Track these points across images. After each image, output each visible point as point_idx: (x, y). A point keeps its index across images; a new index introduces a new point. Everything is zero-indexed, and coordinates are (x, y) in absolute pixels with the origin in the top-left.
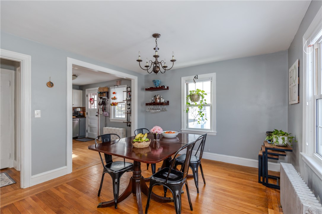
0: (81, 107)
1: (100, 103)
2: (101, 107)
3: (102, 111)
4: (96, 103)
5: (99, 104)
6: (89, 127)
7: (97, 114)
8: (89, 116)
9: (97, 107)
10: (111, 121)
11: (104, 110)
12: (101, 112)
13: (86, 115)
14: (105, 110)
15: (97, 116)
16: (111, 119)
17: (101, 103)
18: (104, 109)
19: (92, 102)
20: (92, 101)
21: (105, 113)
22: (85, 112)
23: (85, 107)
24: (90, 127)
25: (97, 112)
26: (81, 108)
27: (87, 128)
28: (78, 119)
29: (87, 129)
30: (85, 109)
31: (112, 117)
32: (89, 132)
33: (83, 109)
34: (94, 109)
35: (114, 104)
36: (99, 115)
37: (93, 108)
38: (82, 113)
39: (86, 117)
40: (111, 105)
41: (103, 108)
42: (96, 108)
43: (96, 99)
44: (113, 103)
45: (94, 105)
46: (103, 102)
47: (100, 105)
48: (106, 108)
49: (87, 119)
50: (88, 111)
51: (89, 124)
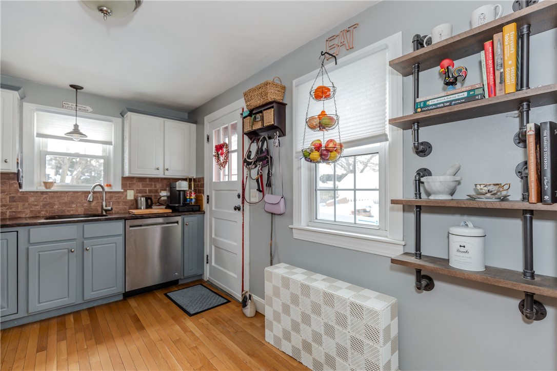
0: (190, 176)
1: (249, 157)
2: (254, 173)
3: (259, 190)
4: (234, 158)
5: (245, 161)
6: (213, 247)
7: (239, 202)
8: (213, 208)
9: (238, 175)
10: (296, 235)
11: (264, 185)
12: (253, 195)
13: (205, 206)
14: (269, 185)
15: (237, 208)
16: (295, 225)
17: (253, 156)
18: (265, 182)
19: (222, 158)
20: (222, 154)
21: (269, 198)
22: (203, 193)
23: (203, 178)
24: (216, 247)
25: (239, 196)
26: (190, 180)
27: (209, 249)
28: (179, 219)
29: (207, 252)
30: (203, 186)
31: (301, 221)
32: (213, 264)
33: (197, 184)
34: (230, 183)
35: (325, 153)
36: (247, 206)
37: (227, 179)
38: (193, 196)
39: (204, 213)
40: (307, 156)
41: (261, 176)
42: (235, 178)
43: (234, 146)
44: (318, 148)
45: (230, 169)
46: (260, 151)
47: (249, 164)
48: (273, 178)
49: (207, 216)
50: (211, 192)
51: (213, 236)
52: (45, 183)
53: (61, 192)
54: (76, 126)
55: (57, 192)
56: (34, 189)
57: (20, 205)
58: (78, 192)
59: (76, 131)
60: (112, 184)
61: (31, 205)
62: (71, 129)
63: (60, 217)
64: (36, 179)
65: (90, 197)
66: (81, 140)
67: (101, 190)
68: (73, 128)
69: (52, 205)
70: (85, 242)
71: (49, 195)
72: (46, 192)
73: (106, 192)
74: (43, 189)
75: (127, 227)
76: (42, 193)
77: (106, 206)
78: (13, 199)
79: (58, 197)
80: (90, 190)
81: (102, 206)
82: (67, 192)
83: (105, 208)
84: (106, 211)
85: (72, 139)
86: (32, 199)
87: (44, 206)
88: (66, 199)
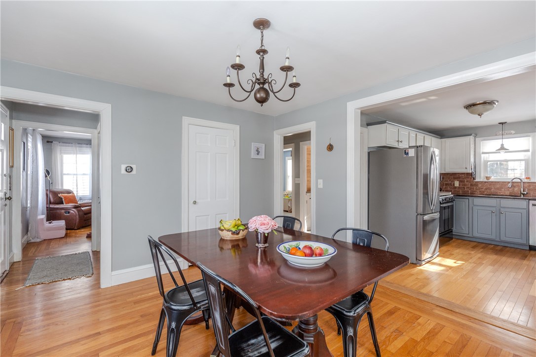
52: (487, 177)
53: (495, 182)
54: (502, 145)
55: (493, 182)
56: (482, 180)
57: (475, 188)
58: (505, 182)
59: (502, 148)
60: (530, 177)
61: (479, 189)
62: (499, 147)
63: (495, 195)
64: (482, 175)
65: (510, 185)
66: (506, 152)
67: (520, 181)
68: (500, 146)
69: (490, 189)
70: (501, 209)
71: (489, 184)
72: (487, 182)
73: (523, 182)
74: (486, 180)
75: (531, 205)
76: (485, 182)
77: (524, 191)
78: (472, 185)
79: (493, 185)
80: (510, 181)
81: (521, 192)
82: (499, 182)
83: (522, 192)
84: (524, 194)
85: (500, 152)
86: (480, 185)
87: (486, 189)
88: (498, 186)
